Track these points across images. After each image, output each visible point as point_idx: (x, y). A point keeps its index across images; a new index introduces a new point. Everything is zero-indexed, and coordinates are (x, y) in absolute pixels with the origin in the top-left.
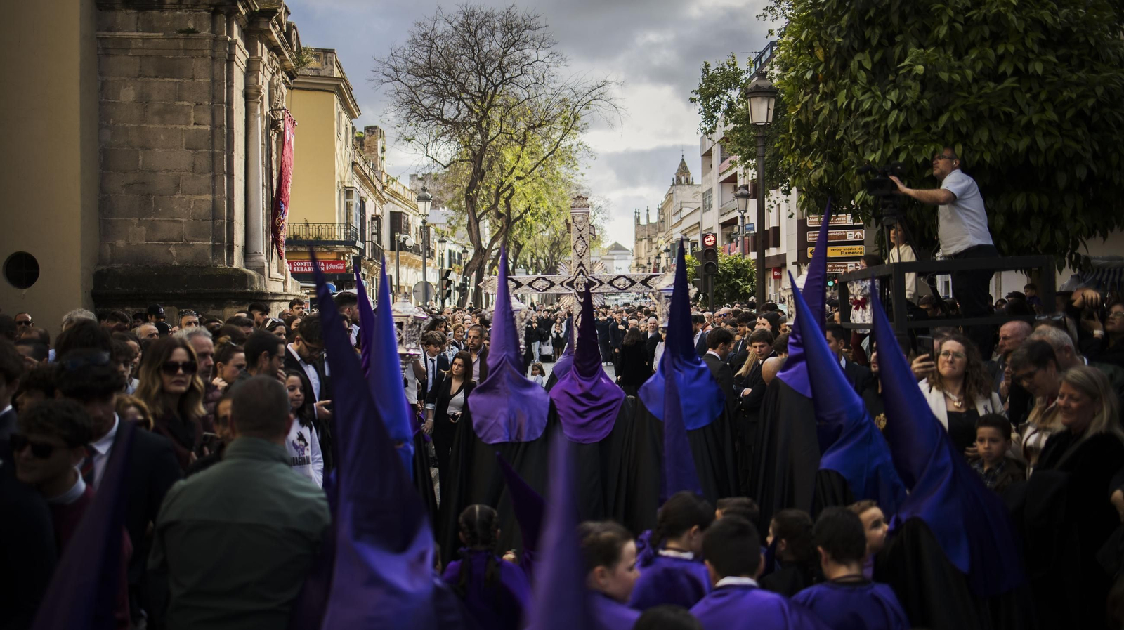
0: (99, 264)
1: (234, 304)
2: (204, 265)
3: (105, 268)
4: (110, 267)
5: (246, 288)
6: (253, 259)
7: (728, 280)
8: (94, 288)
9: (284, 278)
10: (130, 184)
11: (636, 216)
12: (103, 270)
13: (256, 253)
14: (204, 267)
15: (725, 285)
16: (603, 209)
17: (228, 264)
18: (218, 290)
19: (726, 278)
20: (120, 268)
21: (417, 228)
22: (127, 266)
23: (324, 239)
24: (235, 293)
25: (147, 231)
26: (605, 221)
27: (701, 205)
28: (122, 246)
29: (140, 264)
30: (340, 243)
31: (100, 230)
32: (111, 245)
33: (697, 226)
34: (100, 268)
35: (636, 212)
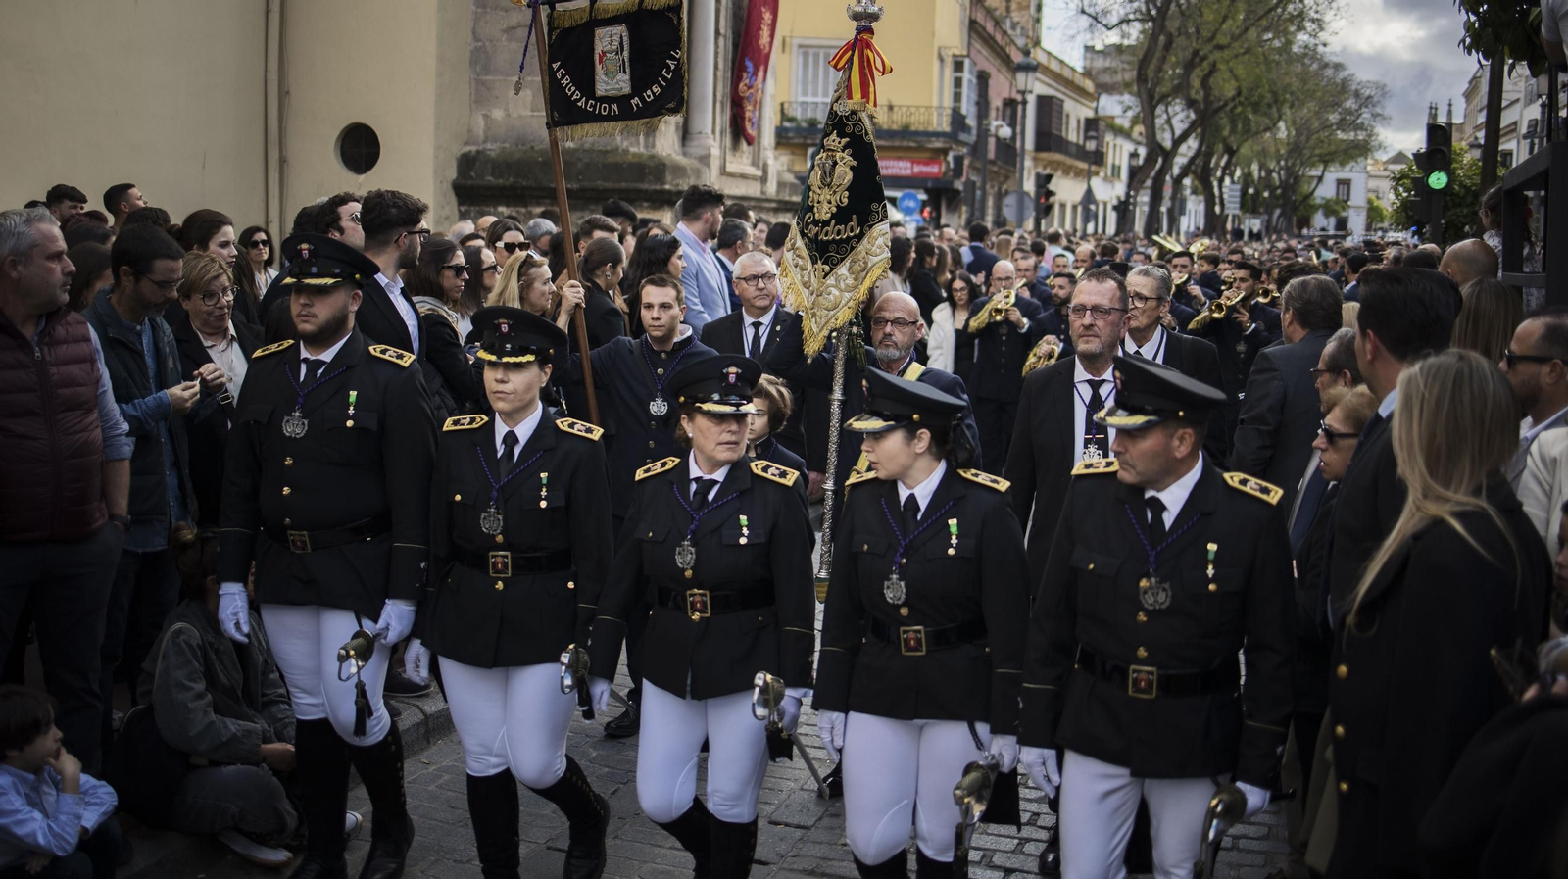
0: (466, 144)
1: (647, 208)
2: (609, 148)
3: (473, 148)
4: (481, 148)
5: (663, 183)
6: (694, 143)
7: (1473, 203)
8: (457, 178)
9: (759, 173)
10: (513, 28)
11: (1430, 113)
12: (470, 152)
13: (700, 133)
14: (606, 152)
15: (1465, 211)
16: (1375, 99)
17: (646, 147)
18: (624, 185)
19: (1469, 199)
20: (494, 150)
21: (1079, 121)
22: (505, 148)
23: (913, 128)
24: (646, 191)
25: (534, 97)
26: (1377, 119)
27: (1521, 96)
28: (499, 118)
29: (523, 145)
30: (937, 135)
31: (471, 95)
32: (486, 116)
33: (1513, 127)
34: (467, 149)
35: (1431, 108)
